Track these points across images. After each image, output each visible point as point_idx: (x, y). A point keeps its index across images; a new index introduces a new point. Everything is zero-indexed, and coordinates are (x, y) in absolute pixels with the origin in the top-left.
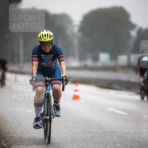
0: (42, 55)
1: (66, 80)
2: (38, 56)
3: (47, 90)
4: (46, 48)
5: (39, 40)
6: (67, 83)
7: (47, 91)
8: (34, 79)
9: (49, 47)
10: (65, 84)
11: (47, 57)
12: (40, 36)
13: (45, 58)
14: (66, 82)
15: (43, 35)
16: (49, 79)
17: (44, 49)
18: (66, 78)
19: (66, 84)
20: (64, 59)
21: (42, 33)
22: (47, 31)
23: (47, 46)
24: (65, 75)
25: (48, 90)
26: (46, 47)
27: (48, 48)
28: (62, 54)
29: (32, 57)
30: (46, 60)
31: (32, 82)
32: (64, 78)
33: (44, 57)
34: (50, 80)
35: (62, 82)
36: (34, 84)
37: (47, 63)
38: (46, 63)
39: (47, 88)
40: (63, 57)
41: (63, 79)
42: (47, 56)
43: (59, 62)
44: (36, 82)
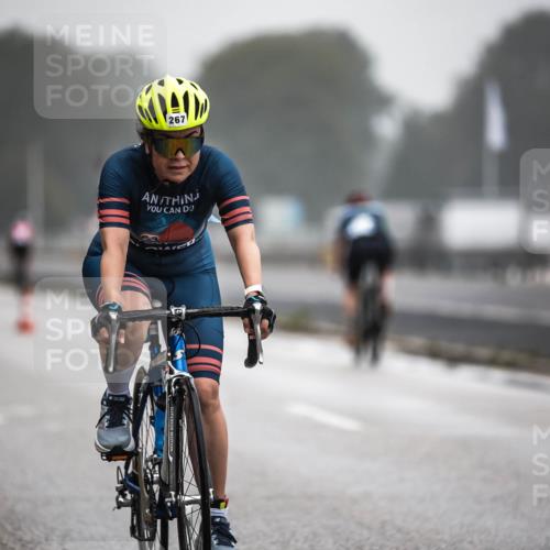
0: (146, 197)
1: (267, 313)
2: (126, 201)
3: (175, 363)
4: (177, 164)
5: (146, 122)
6: (271, 326)
7: (176, 372)
8: (114, 316)
9: (188, 159)
10: (263, 330)
11: (170, 205)
12: (151, 106)
13: (157, 210)
14: (266, 322)
15: (162, 100)
16: (183, 310)
17: (164, 169)
18: (263, 302)
19: (265, 334)
20: (250, 216)
21: (156, 89)
22: (180, 82)
23: (181, 155)
24: (257, 287)
25: (180, 363)
26: (177, 160)
27: (184, 163)
28: (242, 192)
29: (102, 206)
30: (164, 220)
31: (104, 329)
32: (258, 306)
33: (153, 204)
34: (187, 314)
35: (245, 326)
36: (114, 337)
37: (164, 232)
38: (160, 234)
39: (173, 355)
40: (245, 203)
41: (254, 310)
42: (168, 198)
43: (228, 229)
44: (123, 331)
